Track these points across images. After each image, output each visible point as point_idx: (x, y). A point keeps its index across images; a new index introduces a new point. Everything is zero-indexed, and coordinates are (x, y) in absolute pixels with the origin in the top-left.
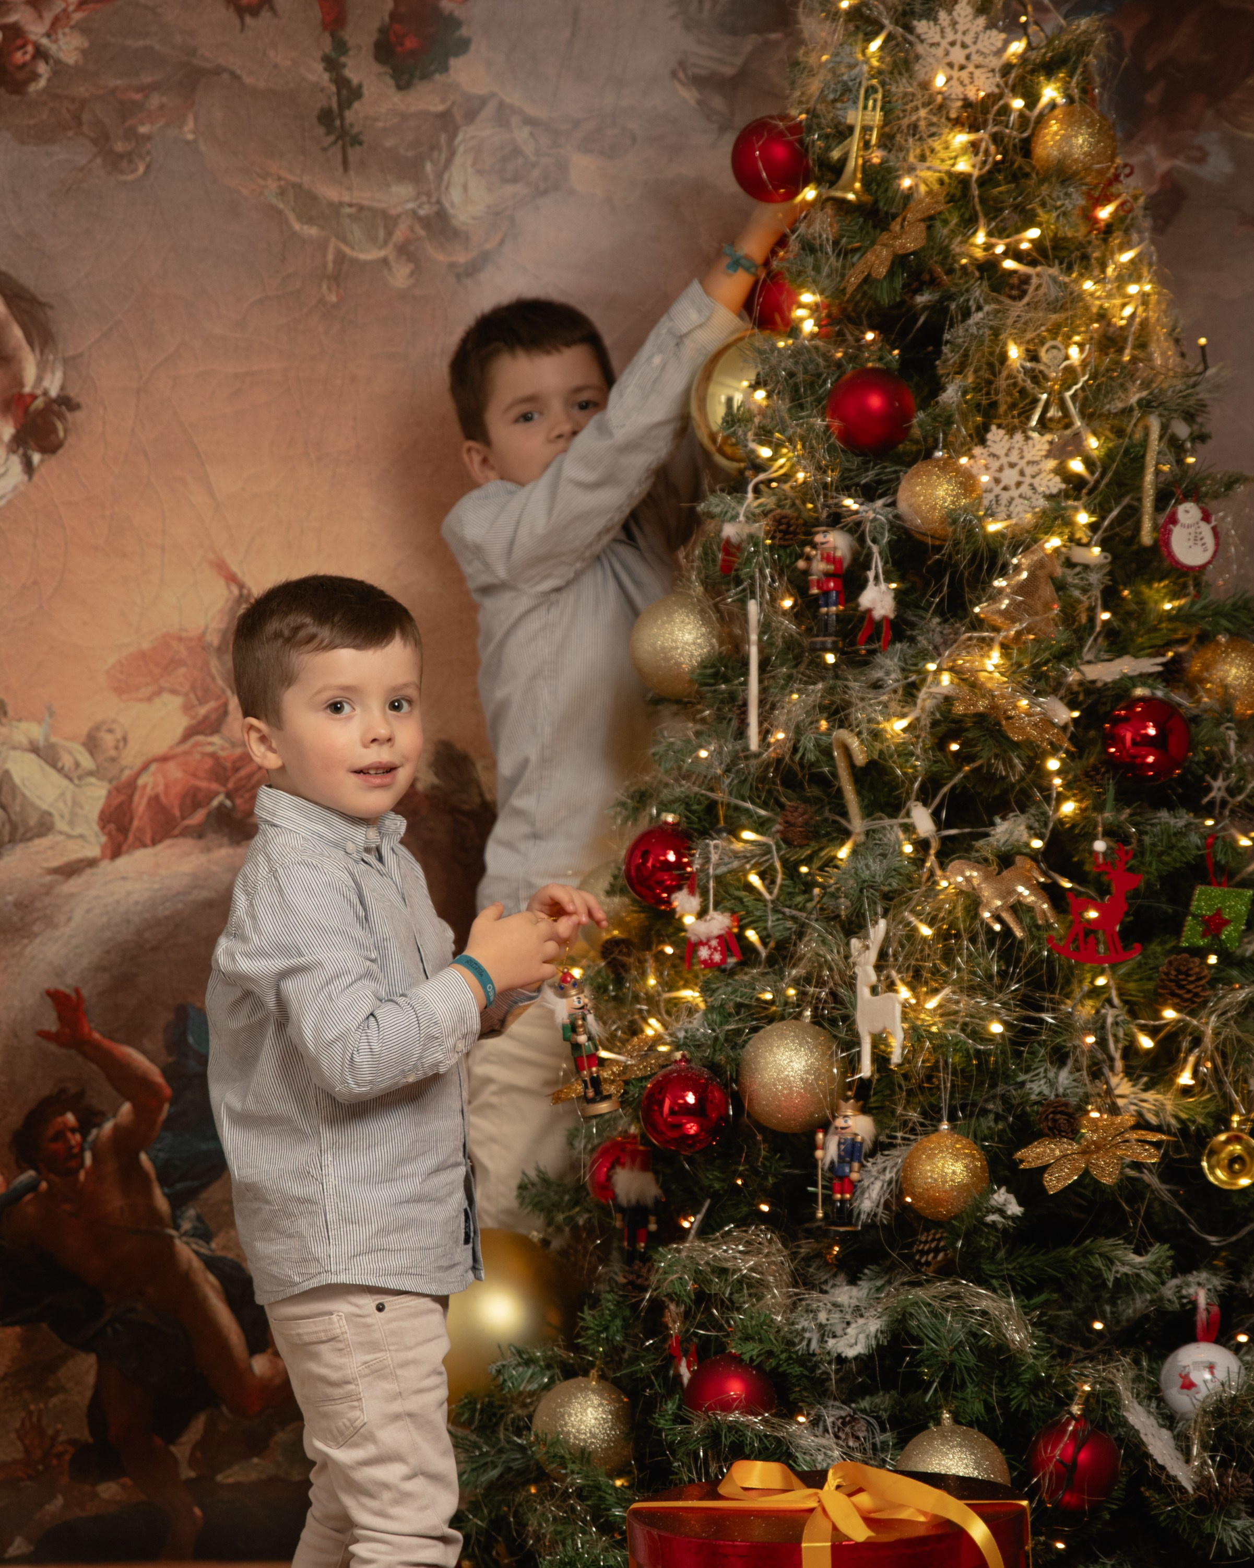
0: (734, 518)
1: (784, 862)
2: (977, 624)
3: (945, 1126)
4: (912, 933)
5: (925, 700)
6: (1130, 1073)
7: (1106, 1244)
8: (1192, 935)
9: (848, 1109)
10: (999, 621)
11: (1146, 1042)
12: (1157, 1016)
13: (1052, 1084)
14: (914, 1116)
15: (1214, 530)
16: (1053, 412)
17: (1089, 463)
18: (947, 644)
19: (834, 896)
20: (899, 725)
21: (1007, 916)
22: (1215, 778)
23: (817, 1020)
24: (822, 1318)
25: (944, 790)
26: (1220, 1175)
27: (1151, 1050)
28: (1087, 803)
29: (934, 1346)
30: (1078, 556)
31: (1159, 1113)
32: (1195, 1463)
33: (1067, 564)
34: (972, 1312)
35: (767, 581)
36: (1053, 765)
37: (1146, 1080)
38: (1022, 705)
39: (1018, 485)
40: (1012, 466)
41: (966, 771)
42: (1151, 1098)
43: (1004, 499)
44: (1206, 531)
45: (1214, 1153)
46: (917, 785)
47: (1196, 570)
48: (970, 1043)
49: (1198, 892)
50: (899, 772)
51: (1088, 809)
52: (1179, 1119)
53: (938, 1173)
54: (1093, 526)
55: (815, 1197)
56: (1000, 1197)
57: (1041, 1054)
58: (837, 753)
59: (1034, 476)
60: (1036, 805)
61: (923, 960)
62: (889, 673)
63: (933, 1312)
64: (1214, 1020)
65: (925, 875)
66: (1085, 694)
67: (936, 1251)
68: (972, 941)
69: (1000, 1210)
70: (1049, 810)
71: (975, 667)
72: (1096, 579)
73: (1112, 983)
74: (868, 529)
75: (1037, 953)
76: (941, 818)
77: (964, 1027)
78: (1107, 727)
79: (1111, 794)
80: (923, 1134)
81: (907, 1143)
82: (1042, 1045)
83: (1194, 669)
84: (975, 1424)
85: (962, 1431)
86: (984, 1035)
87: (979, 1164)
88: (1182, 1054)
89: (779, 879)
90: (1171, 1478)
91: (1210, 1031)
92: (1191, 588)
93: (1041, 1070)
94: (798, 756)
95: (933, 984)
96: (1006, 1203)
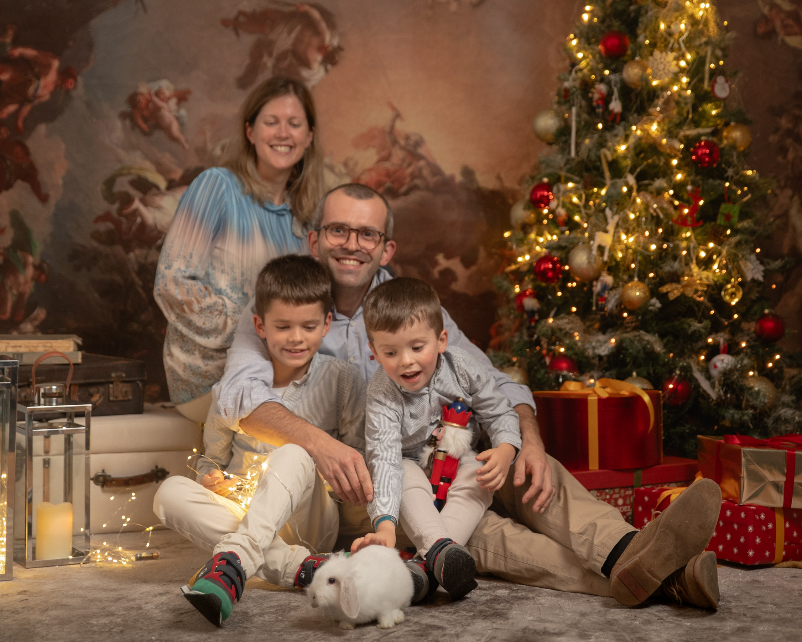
0: (567, 80)
2: (650, 115)
3: (636, 279)
4: (627, 217)
5: (632, 140)
6: (698, 264)
7: (689, 320)
8: (721, 220)
9: (605, 274)
10: (657, 113)
11: (703, 254)
12: (707, 246)
13: (672, 267)
14: (626, 277)
15: (730, 86)
16: (675, 46)
17: (687, 63)
18: (638, 121)
20: (622, 148)
21: (658, 211)
22: (729, 168)
24: (594, 344)
25: (638, 170)
26: (727, 298)
27: (704, 258)
28: (685, 175)
29: (631, 351)
30: (683, 93)
31: (707, 278)
32: (717, 390)
33: (680, 96)
34: (644, 340)
35: (579, 100)
36: (675, 162)
37: (703, 267)
38: (664, 141)
39: (664, 69)
40: (662, 63)
41: (645, 163)
42: (705, 274)
43: (659, 74)
44: (727, 86)
45: (726, 290)
46: (629, 168)
47: (723, 99)
48: (644, 252)
49: (723, 206)
50: (623, 163)
51: (685, 177)
52: (714, 281)
53: (633, 294)
54: (688, 83)
55: (592, 303)
56: (654, 301)
57: (668, 258)
58: (603, 157)
59: (669, 66)
60: (668, 175)
61: (631, 225)
62: (620, 131)
63: (631, 341)
64: (726, 247)
65: (631, 198)
66: (684, 140)
67: (632, 322)
68: (646, 218)
69: (653, 305)
70: (672, 177)
71: (649, 129)
72: (689, 101)
73: (693, 234)
74: (613, 83)
75: (667, 223)
76: (637, 179)
77: (642, 247)
78: (692, 150)
79: (694, 170)
80: (628, 283)
81: (623, 286)
82: (668, 254)
83: (725, 133)
84: (644, 377)
85: (640, 378)
86: (649, 250)
87: (647, 291)
88: (715, 259)
89: (583, 199)
90: (708, 395)
91: (725, 250)
92: (722, 106)
93: (668, 262)
94: (589, 158)
95: (633, 232)
96: (655, 303)
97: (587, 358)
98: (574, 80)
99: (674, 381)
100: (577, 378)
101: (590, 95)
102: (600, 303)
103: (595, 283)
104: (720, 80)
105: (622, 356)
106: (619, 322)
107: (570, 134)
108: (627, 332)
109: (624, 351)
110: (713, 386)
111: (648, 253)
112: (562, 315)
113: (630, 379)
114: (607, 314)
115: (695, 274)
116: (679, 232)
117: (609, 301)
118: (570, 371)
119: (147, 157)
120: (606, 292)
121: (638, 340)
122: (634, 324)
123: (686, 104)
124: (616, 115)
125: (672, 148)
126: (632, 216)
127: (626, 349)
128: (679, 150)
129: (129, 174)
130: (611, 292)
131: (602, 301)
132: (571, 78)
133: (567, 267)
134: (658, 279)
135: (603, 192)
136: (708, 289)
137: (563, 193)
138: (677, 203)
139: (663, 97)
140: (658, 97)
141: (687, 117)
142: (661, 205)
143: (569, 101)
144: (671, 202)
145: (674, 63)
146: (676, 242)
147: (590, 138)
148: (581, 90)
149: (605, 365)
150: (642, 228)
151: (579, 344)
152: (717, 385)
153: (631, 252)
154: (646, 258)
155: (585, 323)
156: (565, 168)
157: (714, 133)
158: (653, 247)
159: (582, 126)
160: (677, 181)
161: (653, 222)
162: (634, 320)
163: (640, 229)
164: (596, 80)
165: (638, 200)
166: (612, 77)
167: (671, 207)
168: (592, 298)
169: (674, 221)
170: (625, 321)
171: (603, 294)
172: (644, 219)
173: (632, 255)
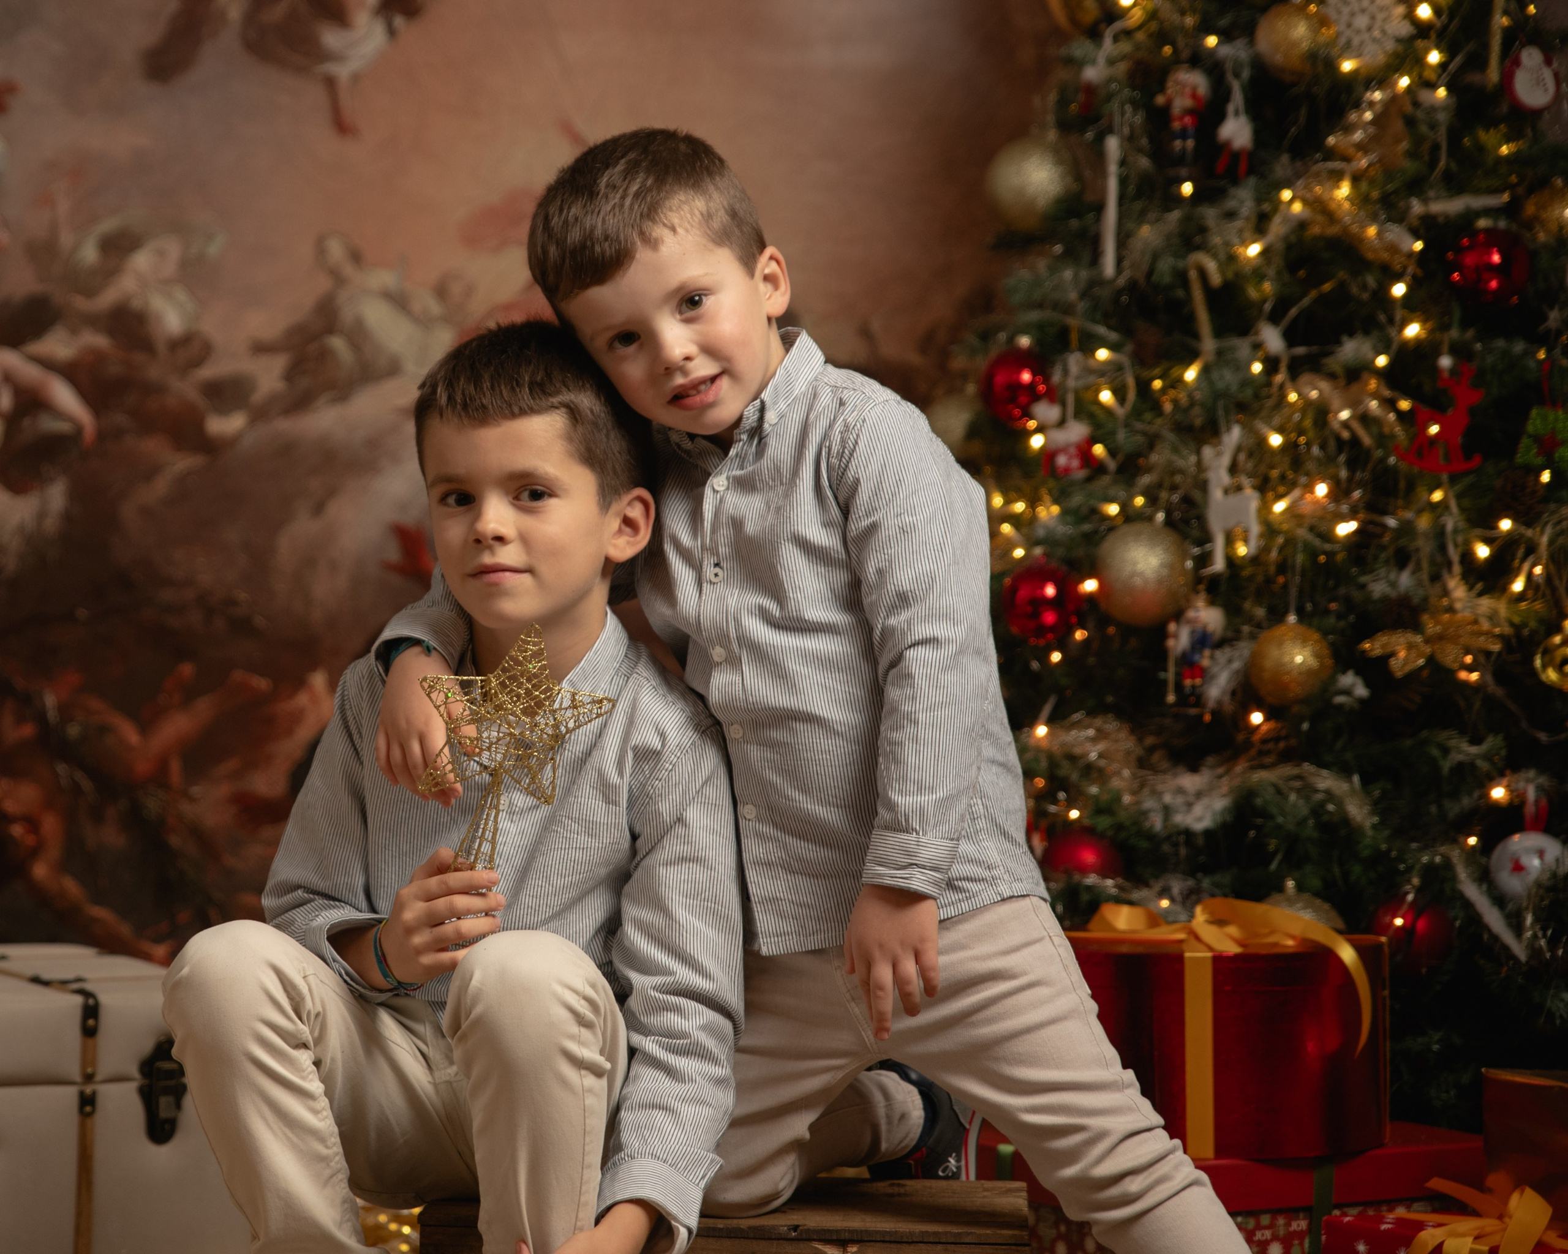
0: (1094, 62)
1: (1136, 378)
2: (1330, 154)
3: (1292, 618)
4: (1263, 442)
5: (1277, 228)
6: (1467, 578)
7: (1442, 736)
8: (1526, 452)
9: (1200, 602)
10: (1351, 151)
11: (1483, 551)
12: (1495, 527)
13: (1393, 585)
14: (1260, 612)
15: (1556, 76)
17: (1437, 10)
18: (1298, 176)
19: (1187, 411)
20: (1254, 250)
22: (1552, 308)
23: (1169, 523)
24: (1168, 798)
25: (1293, 312)
26: (1552, 675)
27: (1487, 560)
28: (1429, 325)
29: (1280, 820)
30: (1424, 96)
31: (1492, 617)
32: (1529, 934)
33: (1416, 104)
34: (1317, 791)
35: (1128, 118)
36: (1399, 290)
37: (1479, 586)
38: (1372, 231)
39: (1369, 29)
40: (1363, 11)
41: (1313, 294)
42: (1486, 603)
43: (1356, 41)
44: (1548, 75)
45: (1547, 652)
46: (1268, 306)
47: (1536, 114)
48: (1317, 542)
49: (1534, 412)
50: (1253, 293)
51: (1431, 332)
52: (1512, 624)
53: (1287, 659)
54: (1443, 66)
55: (1164, 683)
56: (1348, 679)
57: (1383, 556)
58: (1193, 274)
59: (1385, 20)
60: (1381, 327)
61: (1272, 467)
62: (1242, 202)
63: (1279, 791)
64: (1549, 530)
65: (1274, 390)
66: (1425, 228)
67: (1277, 739)
68: (1323, 447)
69: (1347, 692)
70: (1393, 332)
71: (1326, 197)
72: (1442, 117)
73: (1451, 495)
74: (1229, 66)
75: (1383, 460)
76: (1291, 337)
77: (1312, 529)
78: (1450, 255)
79: (1457, 314)
80: (1269, 627)
81: (1253, 637)
82: (1383, 548)
83: (1530, 209)
84: (1317, 894)
85: (1306, 896)
86: (1328, 536)
87: (1326, 652)
88: (1516, 562)
89: (1132, 395)
90: (1506, 948)
91: (1545, 540)
92: (1529, 132)
93: (1382, 572)
94: (1154, 278)
95: (1281, 489)
96: (1353, 685)
97: (1150, 836)
98: (1111, 62)
99: (1405, 908)
100: (1124, 895)
101: (1160, 100)
102: (1188, 682)
103: (1172, 627)
104: (1531, 57)
105: (1252, 834)
106: (1240, 737)
107: (1099, 208)
108: (1264, 767)
109: (1259, 821)
110: (1516, 924)
111: (1327, 547)
112: (1076, 716)
113: (1276, 897)
114: (1207, 718)
115: (1458, 606)
116: (1411, 488)
117: (1213, 677)
118: (1105, 876)
120: (1207, 652)
121: (1298, 791)
122: (1282, 745)
123: (1433, 126)
124: (1236, 156)
125: (1393, 249)
126: (1276, 440)
127: (1264, 814)
128: (1411, 254)
130: (1218, 653)
131: (1193, 678)
132: (1101, 57)
133: (1090, 586)
134: (1352, 619)
135: (1191, 374)
136: (1496, 647)
137: (1077, 378)
138: (1405, 405)
139: (1371, 104)
140: (1357, 105)
141: (1433, 164)
142: (1361, 409)
143: (1097, 119)
144: (1390, 404)
145: (1400, 10)
146: (1408, 515)
147: (1157, 220)
148: (1133, 87)
149: (1202, 858)
150: (1307, 474)
151: (1127, 799)
152: (1529, 919)
153: (1280, 540)
154: (1322, 559)
155: (1140, 740)
156: (1081, 306)
157: (1511, 210)
158: (1345, 529)
159: (1131, 189)
160: (1405, 344)
161: (1342, 458)
162: (1284, 733)
163: (1303, 480)
164: (1176, 61)
165: (1293, 397)
166: (1227, 51)
167: (1392, 416)
168: (1165, 670)
169: (1402, 457)
170: (1256, 737)
171: (1197, 657)
172: (1315, 450)
173: (1281, 549)
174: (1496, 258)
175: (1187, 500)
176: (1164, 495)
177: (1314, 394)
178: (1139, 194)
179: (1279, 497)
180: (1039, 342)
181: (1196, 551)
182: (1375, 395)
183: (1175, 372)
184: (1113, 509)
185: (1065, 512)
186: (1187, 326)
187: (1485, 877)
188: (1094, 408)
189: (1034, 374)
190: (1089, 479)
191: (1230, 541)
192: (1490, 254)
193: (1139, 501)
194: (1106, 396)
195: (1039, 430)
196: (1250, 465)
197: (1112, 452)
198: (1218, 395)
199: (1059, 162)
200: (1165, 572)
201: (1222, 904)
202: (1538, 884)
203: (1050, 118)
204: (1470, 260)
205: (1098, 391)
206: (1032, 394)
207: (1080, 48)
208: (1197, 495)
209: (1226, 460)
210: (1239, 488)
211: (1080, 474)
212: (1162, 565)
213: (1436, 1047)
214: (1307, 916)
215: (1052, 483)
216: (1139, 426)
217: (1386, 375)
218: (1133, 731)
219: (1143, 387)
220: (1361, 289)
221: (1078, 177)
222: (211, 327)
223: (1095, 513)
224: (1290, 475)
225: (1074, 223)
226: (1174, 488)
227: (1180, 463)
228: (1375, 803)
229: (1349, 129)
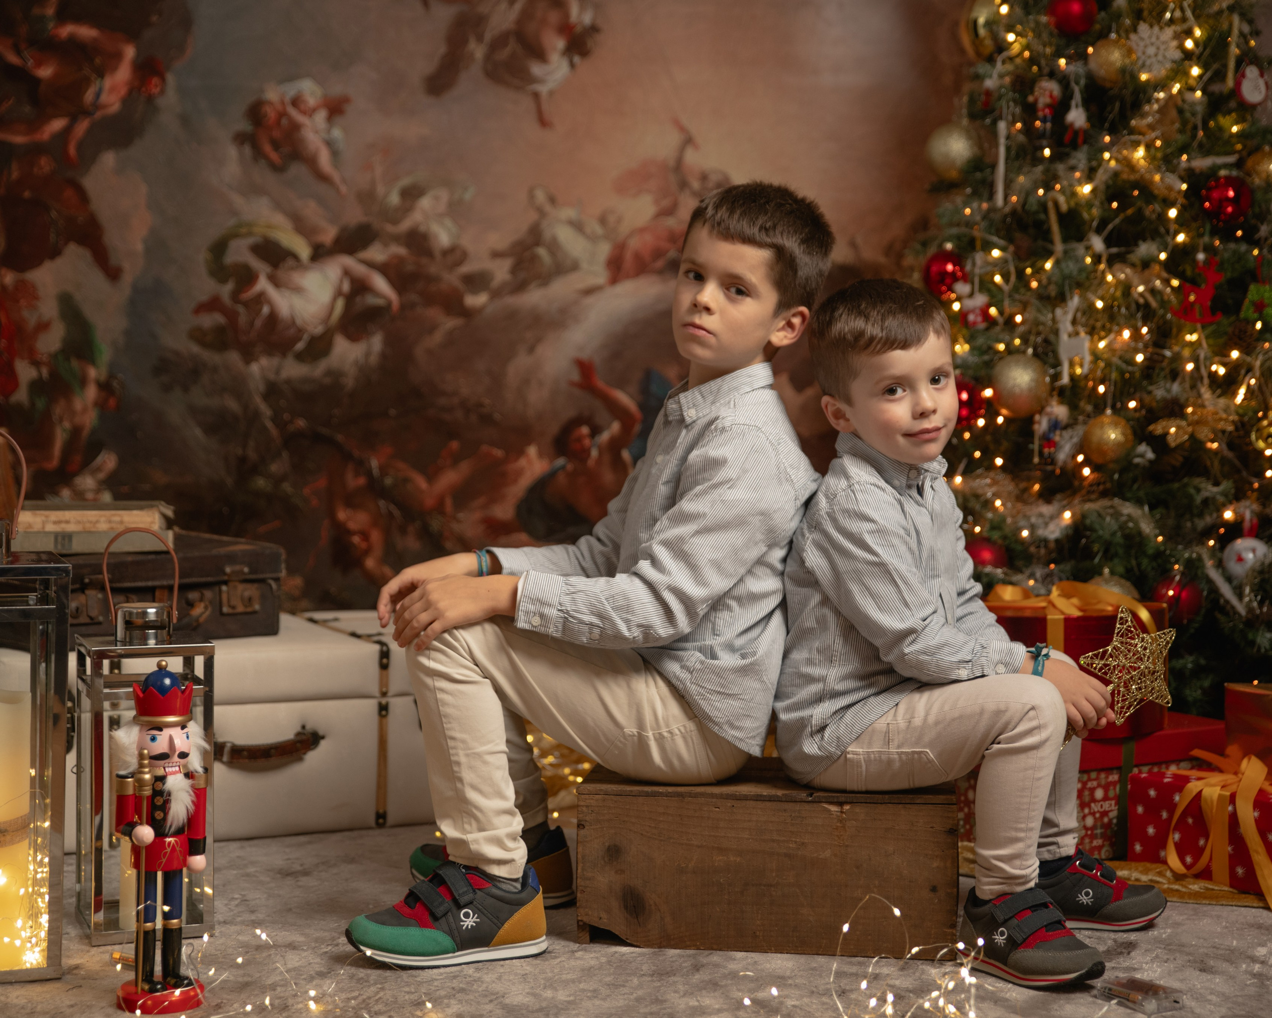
0: (990, 76)
1: (1016, 268)
2: (1133, 131)
3: (1109, 411)
4: (1092, 306)
5: (1101, 176)
6: (1212, 387)
7: (1197, 481)
8: (1247, 311)
9: (1054, 403)
10: (1145, 129)
11: (1221, 370)
12: (1228, 356)
13: (1168, 391)
14: (1089, 408)
15: (1266, 82)
16: (1178, 14)
17: (1197, 43)
18: (1113, 144)
19: (1046, 287)
20: (1087, 189)
22: (1262, 224)
23: (1036, 354)
24: (1033, 520)
25: (1110, 227)
26: (1261, 444)
27: (1224, 375)
28: (1191, 235)
29: (1101, 532)
30: (1188, 96)
31: (1226, 410)
32: (1247, 599)
33: (1184, 101)
34: (1122, 515)
35: (1012, 109)
36: (1173, 213)
37: (1218, 391)
38: (1157, 178)
40: (1152, 44)
41: (1122, 216)
42: (1222, 401)
43: (1148, 63)
44: (1261, 83)
45: (1258, 430)
46: (1095, 224)
47: (1253, 107)
48: (1124, 366)
49: (1253, 288)
50: (1086, 216)
51: (1192, 238)
52: (1238, 414)
53: (1105, 436)
54: (1200, 77)
55: (1033, 451)
56: (1143, 448)
57: (1162, 374)
58: (1050, 205)
59: (1165, 50)
60: (1161, 236)
61: (1097, 320)
62: (1080, 161)
63: (1100, 515)
64: (1261, 357)
65: (1099, 274)
66: (1189, 176)
67: (1099, 484)
68: (1127, 308)
69: (1142, 456)
70: (1169, 239)
71: (1130, 156)
72: (1199, 109)
73: (1203, 337)
74: (1072, 78)
75: (1164, 316)
76: (1108, 242)
77: (1120, 358)
78: (1204, 192)
79: (1208, 227)
80: (1095, 417)
81: (1085, 423)
82: (1162, 369)
83: (1249, 163)
84: (1121, 576)
85: (1116, 578)
86: (1131, 362)
87: (1129, 431)
88: (1241, 377)
89: (1013, 278)
90: (1233, 607)
91: (1258, 363)
92: (1249, 117)
93: (1162, 383)
94: (1026, 207)
95: (1103, 334)
96: (1145, 452)
97: (1022, 543)
98: (1001, 76)
99: (1174, 584)
100: (1007, 578)
101: (1031, 99)
102: (1046, 451)
103: (1037, 417)
104: (1252, 72)
105: (1084, 541)
106: (1076, 483)
107: (993, 166)
108: (1090, 500)
109: (1088, 533)
110: (1239, 593)
111: (1130, 368)
112: (979, 471)
113: (1097, 579)
114: (1058, 471)
115: (1207, 403)
116: (1180, 331)
117: (1061, 447)
118: (996, 566)
119: (278, 206)
120: (1058, 432)
121: (1112, 515)
123: (1194, 114)
124: (1076, 133)
125: (1170, 188)
126: (1100, 304)
127: (1091, 529)
128: (1180, 191)
129: (250, 234)
130: (1064, 433)
131: (1050, 448)
132: (995, 73)
133: (988, 393)
134: (1144, 412)
135: (1048, 265)
136: (1230, 428)
137: (981, 268)
138: (1175, 283)
139: (1158, 100)
140: (1149, 101)
141: (1194, 136)
142: (1151, 285)
143: (993, 111)
144: (1167, 282)
145: (1175, 43)
146: (1176, 349)
147: (1028, 172)
148: (1014, 91)
149: (1054, 555)
150: (1118, 324)
151: (1009, 520)
152: (1247, 590)
153: (1102, 364)
154: (1127, 375)
155: (1017, 485)
156: (983, 224)
157: (1239, 165)
158: (1140, 358)
159: (1013, 152)
160: (1177, 246)
161: (1139, 315)
162: (1102, 480)
163: (1116, 328)
164: (1040, 74)
165: (1109, 278)
166: (1072, 68)
167: (1169, 290)
168: (1033, 443)
169: (1175, 313)
170: (1086, 483)
171: (1051, 435)
172: (1123, 310)
173: (1103, 370)
174: (1231, 194)
175: (1046, 341)
176: (1032, 338)
177: (1122, 276)
178: (1018, 157)
179: (1101, 339)
180: (957, 246)
181: (1052, 371)
182: (1159, 277)
183: (1039, 264)
184: (1001, 347)
185: (972, 349)
186: (1045, 235)
187: (1220, 565)
188: (990, 286)
189: (954, 266)
190: (987, 329)
191: (1072, 365)
192: (1227, 191)
193: (1017, 342)
194: (998, 279)
195: (958, 299)
196: (1084, 320)
197: (1001, 312)
198: (1065, 277)
199: (969, 137)
200: (1033, 384)
201: (1066, 584)
202: (1253, 570)
203: (964, 111)
204: (1215, 195)
205: (993, 277)
206: (954, 277)
207: (982, 68)
208: (1052, 338)
209: (1070, 317)
210: (1077, 334)
211: (982, 326)
212: (1031, 380)
213: (1190, 666)
214: (1116, 590)
215: (965, 331)
216: (1017, 296)
217: (1166, 265)
218: (1013, 480)
219: (1020, 274)
220: (1150, 211)
221: (981, 147)
222: (466, 242)
223: (991, 349)
224: (1108, 325)
225: (978, 175)
226: (1038, 334)
227: (1042, 318)
228: (1157, 522)
229: (1144, 116)
